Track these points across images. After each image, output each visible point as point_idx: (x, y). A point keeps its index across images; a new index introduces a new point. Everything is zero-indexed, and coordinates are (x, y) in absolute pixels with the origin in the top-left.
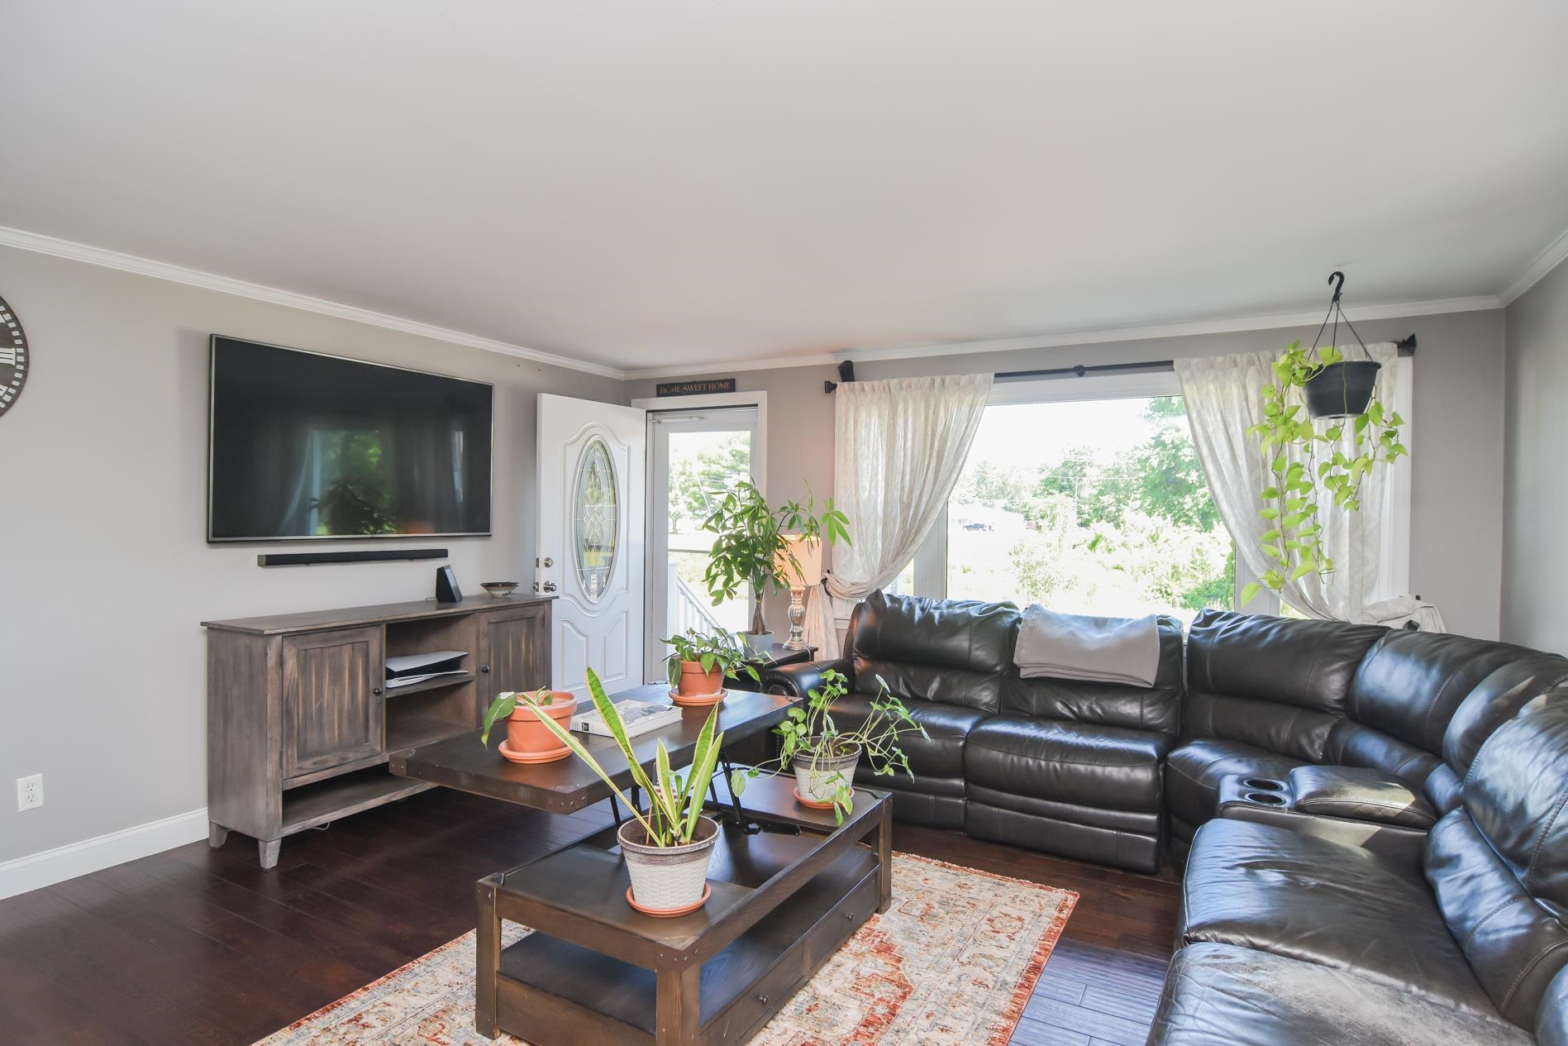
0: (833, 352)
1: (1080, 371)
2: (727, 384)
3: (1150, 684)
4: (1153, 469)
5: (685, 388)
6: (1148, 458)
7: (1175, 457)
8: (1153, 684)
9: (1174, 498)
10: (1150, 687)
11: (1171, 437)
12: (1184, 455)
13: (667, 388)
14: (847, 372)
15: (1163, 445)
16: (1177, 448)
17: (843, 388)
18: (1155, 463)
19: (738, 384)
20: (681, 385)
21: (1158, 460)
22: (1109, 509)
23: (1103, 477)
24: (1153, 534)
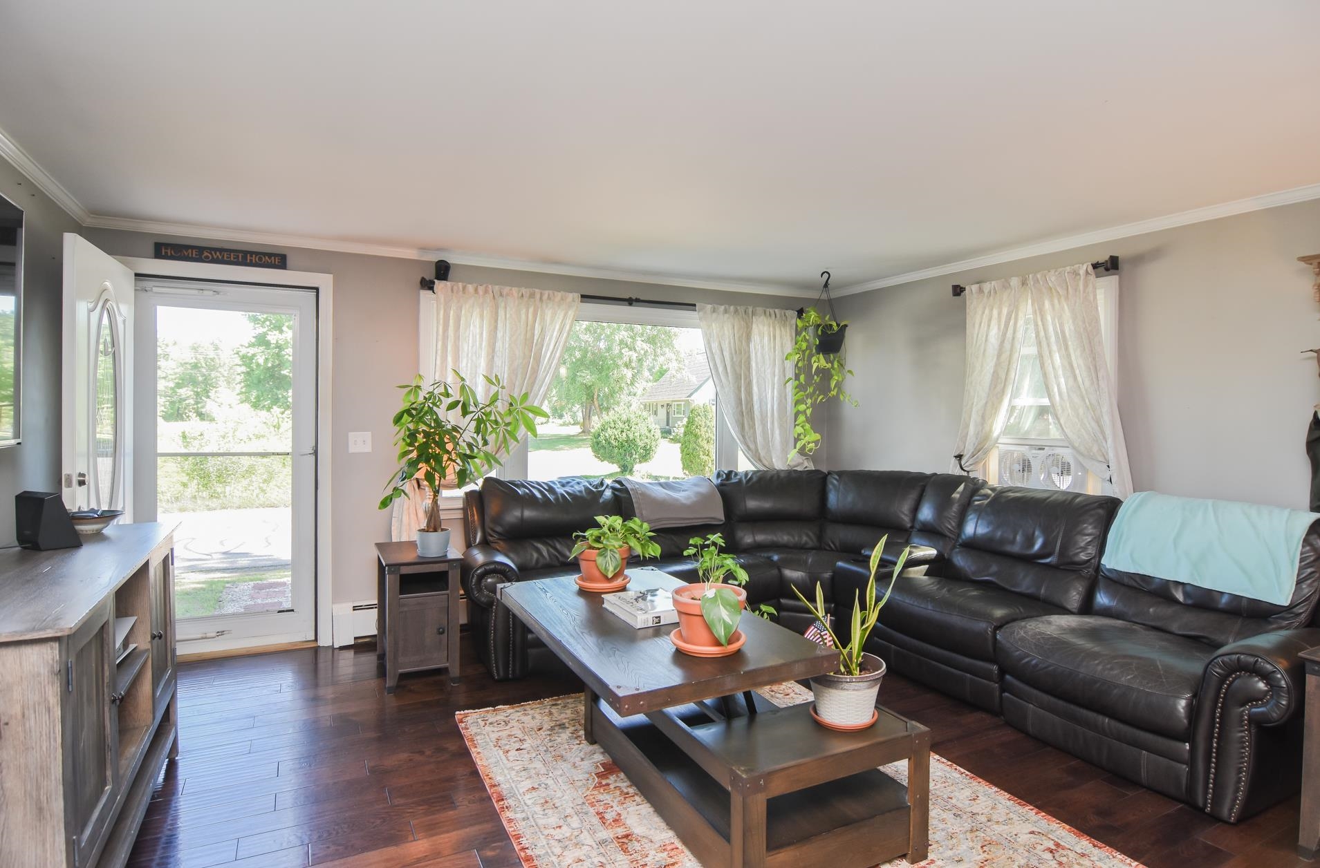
0: (423, 249)
1: (630, 302)
2: (277, 259)
3: (722, 521)
4: (258, 365)
5: (206, 254)
6: (254, 355)
7: (278, 355)
8: (724, 519)
9: (279, 392)
10: (721, 523)
11: (276, 337)
12: (287, 354)
13: (167, 249)
14: (443, 270)
15: (267, 344)
16: (279, 347)
17: (439, 285)
18: (261, 361)
19: (289, 262)
20: (201, 249)
21: (264, 357)
22: (187, 402)
23: (180, 370)
24: (275, 424)
